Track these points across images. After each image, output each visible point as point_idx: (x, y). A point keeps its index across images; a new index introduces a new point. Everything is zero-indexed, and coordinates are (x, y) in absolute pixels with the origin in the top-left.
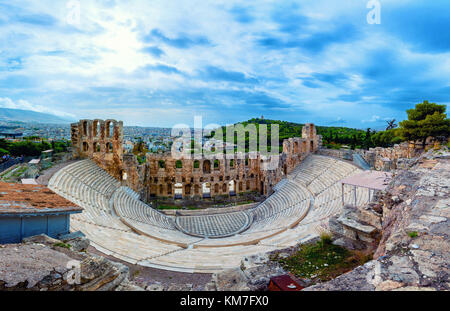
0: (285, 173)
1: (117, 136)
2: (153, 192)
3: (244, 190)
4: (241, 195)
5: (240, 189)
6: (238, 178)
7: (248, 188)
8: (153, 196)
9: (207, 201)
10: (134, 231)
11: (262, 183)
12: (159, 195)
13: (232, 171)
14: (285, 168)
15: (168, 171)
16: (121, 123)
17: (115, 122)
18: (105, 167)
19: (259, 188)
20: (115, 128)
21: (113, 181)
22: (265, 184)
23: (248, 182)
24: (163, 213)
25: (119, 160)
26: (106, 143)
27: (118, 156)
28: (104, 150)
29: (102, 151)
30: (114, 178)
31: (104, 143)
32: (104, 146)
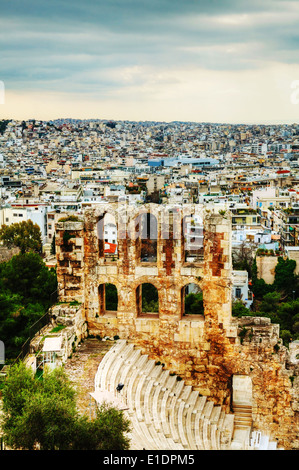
1: (218, 263)
20: (214, 237)
25: (226, 341)
26: (181, 285)
27: (221, 326)
28: (173, 308)
29: (168, 312)
30: (211, 403)
31: (173, 285)
32: (174, 296)
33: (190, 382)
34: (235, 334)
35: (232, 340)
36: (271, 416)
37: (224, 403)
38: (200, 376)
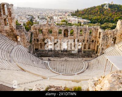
0: (114, 43)
1: (10, 14)
2: (37, 47)
3: (87, 49)
4: (85, 52)
5: (85, 48)
6: (84, 42)
7: (89, 48)
8: (36, 49)
9: (65, 53)
10: (23, 70)
11: (98, 46)
12: (40, 49)
13: (81, 37)
14: (115, 40)
15: (44, 35)
16: (12, 5)
17: (8, 5)
18: (5, 34)
19: (96, 49)
20: (8, 9)
21: (12, 42)
22: (100, 47)
23: (90, 44)
24: (42, 59)
25: (14, 29)
26: (4, 19)
27: (12, 27)
28: (3, 23)
29: (2, 24)
30: (13, 40)
31: (2, 19)
32: (3, 21)
33: (8, 37)
34: (15, 28)
35: (15, 29)
36: (23, 42)
37: (15, 40)
38: (10, 36)
